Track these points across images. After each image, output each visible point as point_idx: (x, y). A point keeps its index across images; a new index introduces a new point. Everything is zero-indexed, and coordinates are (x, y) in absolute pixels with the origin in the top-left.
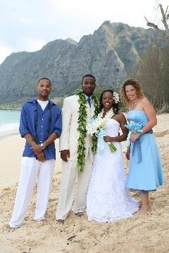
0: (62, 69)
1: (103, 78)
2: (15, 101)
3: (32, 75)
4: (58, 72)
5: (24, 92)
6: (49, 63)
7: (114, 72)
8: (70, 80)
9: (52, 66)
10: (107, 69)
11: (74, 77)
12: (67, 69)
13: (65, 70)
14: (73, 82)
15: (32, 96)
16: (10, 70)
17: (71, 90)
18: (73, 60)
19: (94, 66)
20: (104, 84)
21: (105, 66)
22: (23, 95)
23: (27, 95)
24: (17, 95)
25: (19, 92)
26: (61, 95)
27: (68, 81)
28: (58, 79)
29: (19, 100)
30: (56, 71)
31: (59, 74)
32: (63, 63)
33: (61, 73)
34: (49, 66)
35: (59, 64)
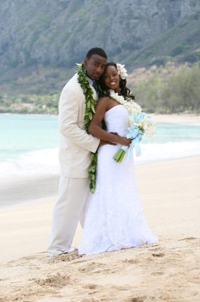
2: (7, 81)
5: (38, 53)
17: (189, 41)
22: (33, 63)
23: (47, 63)
24: (14, 65)
25: (22, 54)
26: (154, 59)
27: (179, 13)
28: (144, 7)
29: (20, 80)
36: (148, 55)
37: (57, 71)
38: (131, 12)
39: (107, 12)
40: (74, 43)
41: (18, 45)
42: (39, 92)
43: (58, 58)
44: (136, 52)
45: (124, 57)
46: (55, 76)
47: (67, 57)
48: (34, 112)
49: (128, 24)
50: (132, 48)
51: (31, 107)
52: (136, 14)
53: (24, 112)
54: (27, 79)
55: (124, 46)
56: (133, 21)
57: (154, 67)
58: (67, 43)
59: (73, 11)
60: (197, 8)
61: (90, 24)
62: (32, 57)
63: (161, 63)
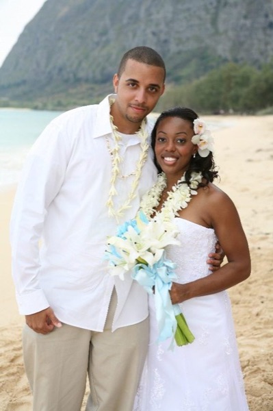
0: (157, 25)
1: (241, 44)
2: (63, 91)
3: (96, 39)
4: (149, 31)
5: (81, 74)
6: (130, 12)
7: (264, 29)
8: (173, 48)
9: (135, 19)
10: (248, 23)
11: (180, 42)
12: (167, 24)
13: (162, 27)
14: (179, 53)
15: (96, 82)
16: (52, 29)
17: (175, 68)
18: (180, 7)
19: (222, 16)
20: (242, 55)
21: (246, 17)
22: (78, 81)
23: (87, 81)
24: (66, 81)
25: (71, 76)
27: (169, 51)
29: (70, 90)
30: (144, 30)
31: (150, 36)
32: (158, 12)
33: (154, 34)
34: (130, 18)
35: (150, 15)
37: (94, 86)
40: (103, 69)
41: (69, 69)
42: (82, 98)
43: (94, 78)
46: (92, 89)
54: (74, 91)
58: (99, 68)
59: (103, 47)
60: (181, 47)
62: (78, 76)
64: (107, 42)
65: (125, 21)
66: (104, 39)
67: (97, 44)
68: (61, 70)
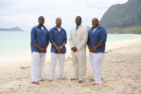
0: (138, 11)
2: (113, 29)
4: (136, 13)
5: (118, 25)
9: (133, 10)
13: (140, 12)
22: (117, 26)
23: (119, 26)
25: (115, 25)
26: (137, 25)
28: (135, 17)
29: (115, 29)
30: (135, 13)
31: (136, 14)
32: (139, 8)
33: (137, 14)
34: (131, 10)
35: (136, 9)
36: (136, 25)
37: (121, 27)
38: (133, 18)
39: (129, 18)
41: (115, 23)
43: (121, 25)
44: (134, 24)
45: (132, 25)
46: (120, 28)
47: (122, 25)
48: (117, 34)
49: (133, 20)
50: (133, 24)
51: (116, 33)
52: (134, 18)
53: (115, 34)
54: (116, 29)
55: (132, 23)
56: (133, 19)
57: (137, 27)
58: (123, 23)
59: (124, 18)
61: (126, 20)
62: (117, 25)
63: (138, 26)
64: (125, 16)
65: (130, 11)
66: (124, 16)
67: (122, 17)
68: (113, 24)
